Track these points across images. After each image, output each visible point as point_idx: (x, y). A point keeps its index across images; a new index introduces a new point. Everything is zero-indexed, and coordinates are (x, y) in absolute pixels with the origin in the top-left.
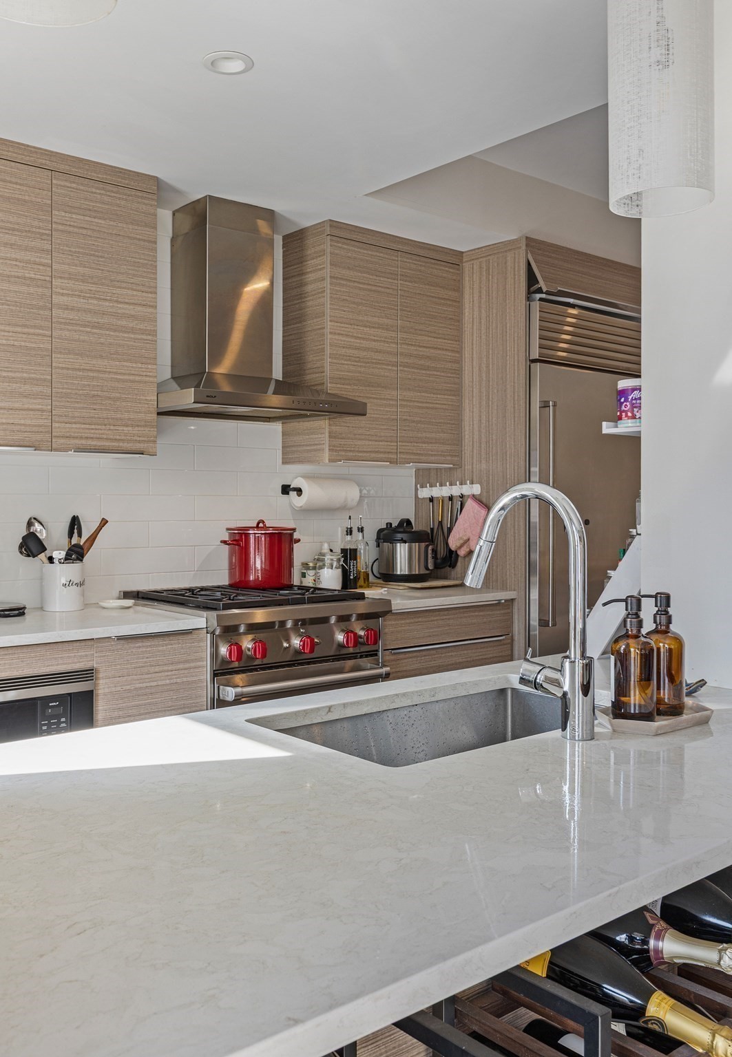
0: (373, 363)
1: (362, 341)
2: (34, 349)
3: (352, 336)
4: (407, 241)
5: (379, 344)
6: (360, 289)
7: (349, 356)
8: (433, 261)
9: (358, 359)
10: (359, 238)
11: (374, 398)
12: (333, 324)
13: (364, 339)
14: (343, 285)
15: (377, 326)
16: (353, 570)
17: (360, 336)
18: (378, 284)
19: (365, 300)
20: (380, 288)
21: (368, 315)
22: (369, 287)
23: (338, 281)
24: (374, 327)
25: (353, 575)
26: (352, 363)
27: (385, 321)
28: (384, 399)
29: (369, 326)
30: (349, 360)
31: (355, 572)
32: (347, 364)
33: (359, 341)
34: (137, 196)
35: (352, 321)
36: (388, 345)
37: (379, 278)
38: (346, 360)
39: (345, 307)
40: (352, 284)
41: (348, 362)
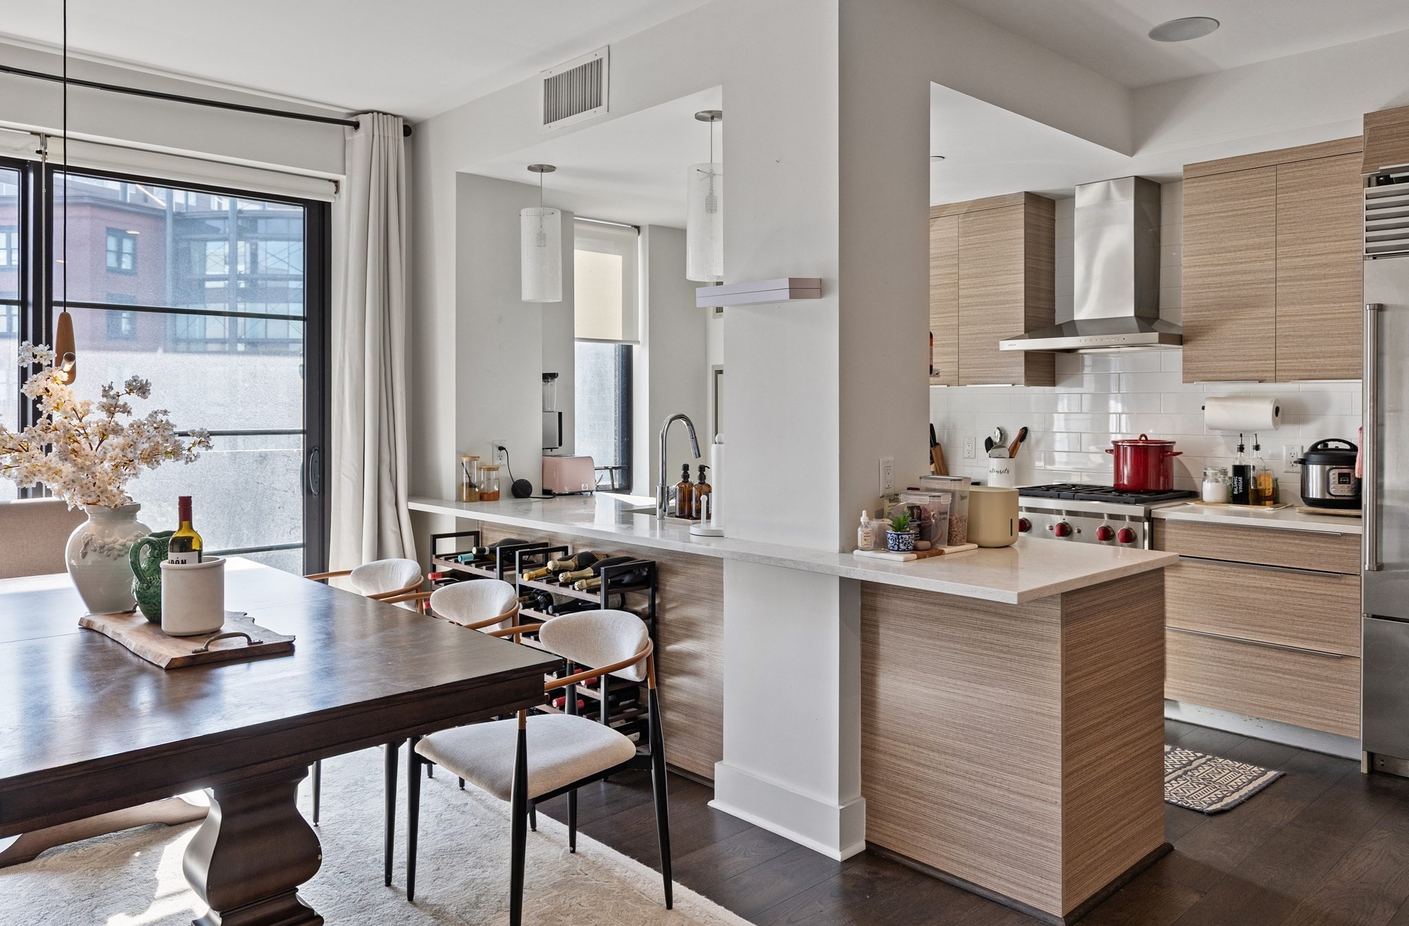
1: (1225, 267)
2: (948, 325)
3: (1212, 265)
4: (1289, 151)
5: (1248, 265)
6: (1222, 218)
7: (1208, 284)
8: (1333, 159)
9: (1220, 285)
10: (1222, 169)
12: (1187, 258)
13: (1226, 264)
14: (1200, 220)
15: (1245, 248)
16: (1238, 487)
17: (1222, 262)
18: (1246, 207)
19: (1228, 227)
20: (1249, 211)
21: (1232, 240)
22: (1234, 213)
23: (1194, 218)
24: (1240, 250)
25: (1238, 490)
26: (1212, 290)
27: (1257, 240)
28: (1256, 318)
29: (1235, 251)
30: (1208, 288)
31: (1241, 488)
32: (1205, 292)
33: (1220, 268)
34: (1010, 210)
35: (1211, 251)
36: (1261, 264)
37: (1248, 201)
38: (1204, 288)
39: (1202, 239)
40: (1212, 216)
41: (1206, 290)
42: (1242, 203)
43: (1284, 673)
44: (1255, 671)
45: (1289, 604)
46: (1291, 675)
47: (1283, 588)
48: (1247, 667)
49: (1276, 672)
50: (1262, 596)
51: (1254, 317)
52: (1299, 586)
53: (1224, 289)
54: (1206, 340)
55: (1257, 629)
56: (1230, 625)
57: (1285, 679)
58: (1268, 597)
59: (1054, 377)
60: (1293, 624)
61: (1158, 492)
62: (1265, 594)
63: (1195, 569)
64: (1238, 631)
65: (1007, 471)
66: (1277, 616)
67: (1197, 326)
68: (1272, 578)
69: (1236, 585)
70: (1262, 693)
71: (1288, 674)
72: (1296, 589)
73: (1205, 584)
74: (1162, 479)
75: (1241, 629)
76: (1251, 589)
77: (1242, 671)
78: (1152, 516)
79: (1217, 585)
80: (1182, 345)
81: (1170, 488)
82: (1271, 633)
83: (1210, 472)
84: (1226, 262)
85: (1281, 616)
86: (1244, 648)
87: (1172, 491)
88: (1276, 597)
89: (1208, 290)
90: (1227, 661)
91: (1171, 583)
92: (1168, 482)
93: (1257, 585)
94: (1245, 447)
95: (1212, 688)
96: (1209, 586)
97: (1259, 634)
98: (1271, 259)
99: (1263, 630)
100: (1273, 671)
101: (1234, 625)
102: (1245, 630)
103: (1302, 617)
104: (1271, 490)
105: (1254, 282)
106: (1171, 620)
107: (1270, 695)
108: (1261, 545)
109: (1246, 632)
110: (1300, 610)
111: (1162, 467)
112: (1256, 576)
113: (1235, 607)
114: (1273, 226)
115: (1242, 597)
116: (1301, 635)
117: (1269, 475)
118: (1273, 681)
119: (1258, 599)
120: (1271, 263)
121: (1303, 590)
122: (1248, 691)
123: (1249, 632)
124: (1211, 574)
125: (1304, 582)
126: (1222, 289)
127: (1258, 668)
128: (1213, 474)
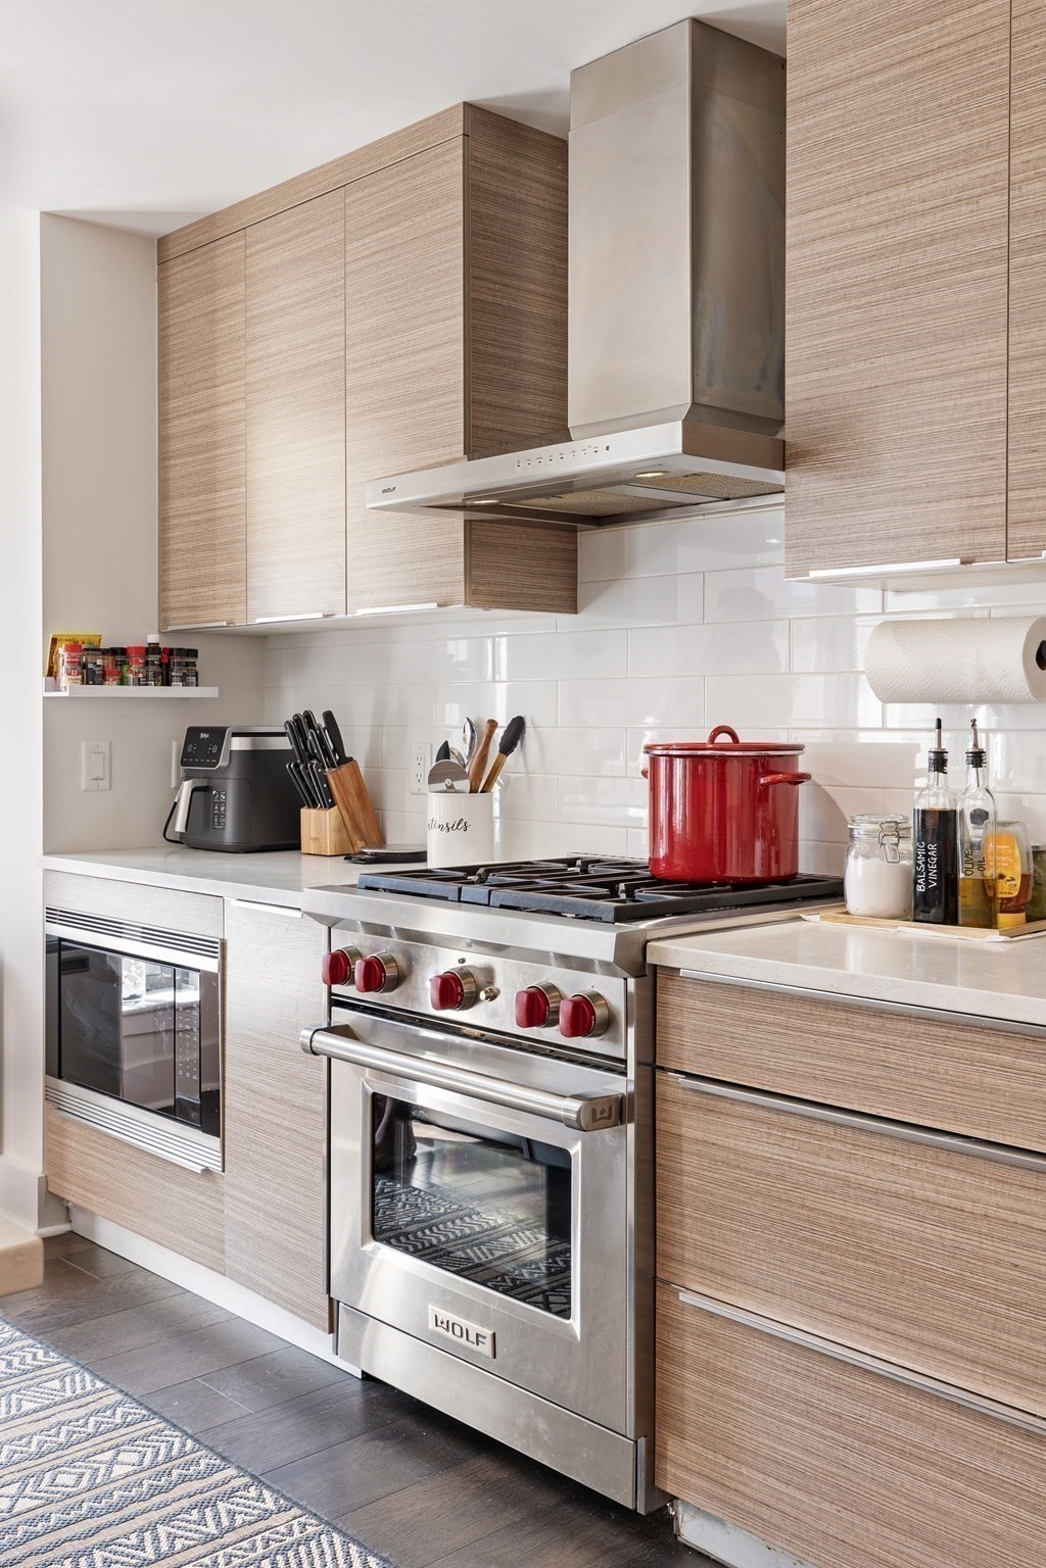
0: (919, 279)
1: (883, 231)
3: (853, 230)
5: (939, 216)
9: (870, 286)
11: (921, 380)
13: (886, 223)
14: (826, 104)
15: (931, 166)
16: (927, 872)
17: (876, 219)
18: (937, 44)
19: (891, 113)
20: (944, 52)
21: (900, 150)
22: (906, 68)
23: (812, 103)
24: (919, 177)
25: (927, 882)
26: (854, 303)
27: (961, 139)
28: (957, 373)
29: (907, 181)
30: (845, 298)
31: (933, 875)
32: (837, 312)
33: (872, 235)
34: (437, 157)
35: (852, 190)
36: (970, 207)
37: (939, 24)
38: (835, 301)
39: (828, 161)
40: (853, 87)
41: (839, 306)
42: (926, 35)
43: (971, 1482)
44: (896, 1459)
45: (985, 1259)
46: (991, 1490)
47: (968, 1206)
48: (874, 1443)
49: (951, 1473)
50: (913, 1224)
51: (953, 368)
52: (1009, 1203)
53: (881, 296)
54: (839, 450)
55: (899, 1327)
56: (833, 1305)
57: (974, 1500)
58: (930, 1231)
59: (575, 590)
60: (995, 1328)
61: (740, 885)
62: (922, 1219)
63: (749, 1125)
64: (852, 1325)
65: (462, 825)
66: (951, 1292)
67: (819, 412)
68: (939, 1171)
69: (847, 1183)
70: (912, 1535)
71: (980, 1485)
72: (1003, 1214)
73: (773, 1172)
74: (759, 846)
75: (861, 1322)
76: (886, 1200)
77: (861, 1453)
78: (650, 960)
79: (801, 1179)
80: (784, 469)
81: (785, 870)
82: (935, 1347)
83: (861, 829)
84: (886, 216)
85: (966, 1296)
86: (870, 1386)
87: (791, 878)
88: (950, 1234)
89: (844, 304)
90: (826, 1417)
91: (694, 1160)
92: (777, 853)
93: (902, 1190)
94: (948, 756)
95: (790, 1490)
96: (782, 1178)
97: (905, 1344)
98: (996, 191)
99: (915, 1332)
100: (942, 1469)
101: (844, 1309)
102: (869, 1325)
103: (1019, 1306)
104: (1018, 882)
105: (954, 264)
106: (694, 1271)
107: (932, 1544)
108: (911, 1063)
109: (872, 1333)
110: (1013, 1282)
111: (759, 814)
112: (897, 1160)
113: (844, 1253)
114: (1001, 88)
115: (864, 1224)
116: (1016, 1365)
117: (1014, 839)
118: (942, 1502)
119: (902, 1234)
120: (995, 199)
121: (1021, 1219)
122: (877, 1520)
123: (881, 1335)
124: (787, 1143)
125: (1023, 1194)
126: (875, 297)
127: (902, 1452)
128: (869, 833)
